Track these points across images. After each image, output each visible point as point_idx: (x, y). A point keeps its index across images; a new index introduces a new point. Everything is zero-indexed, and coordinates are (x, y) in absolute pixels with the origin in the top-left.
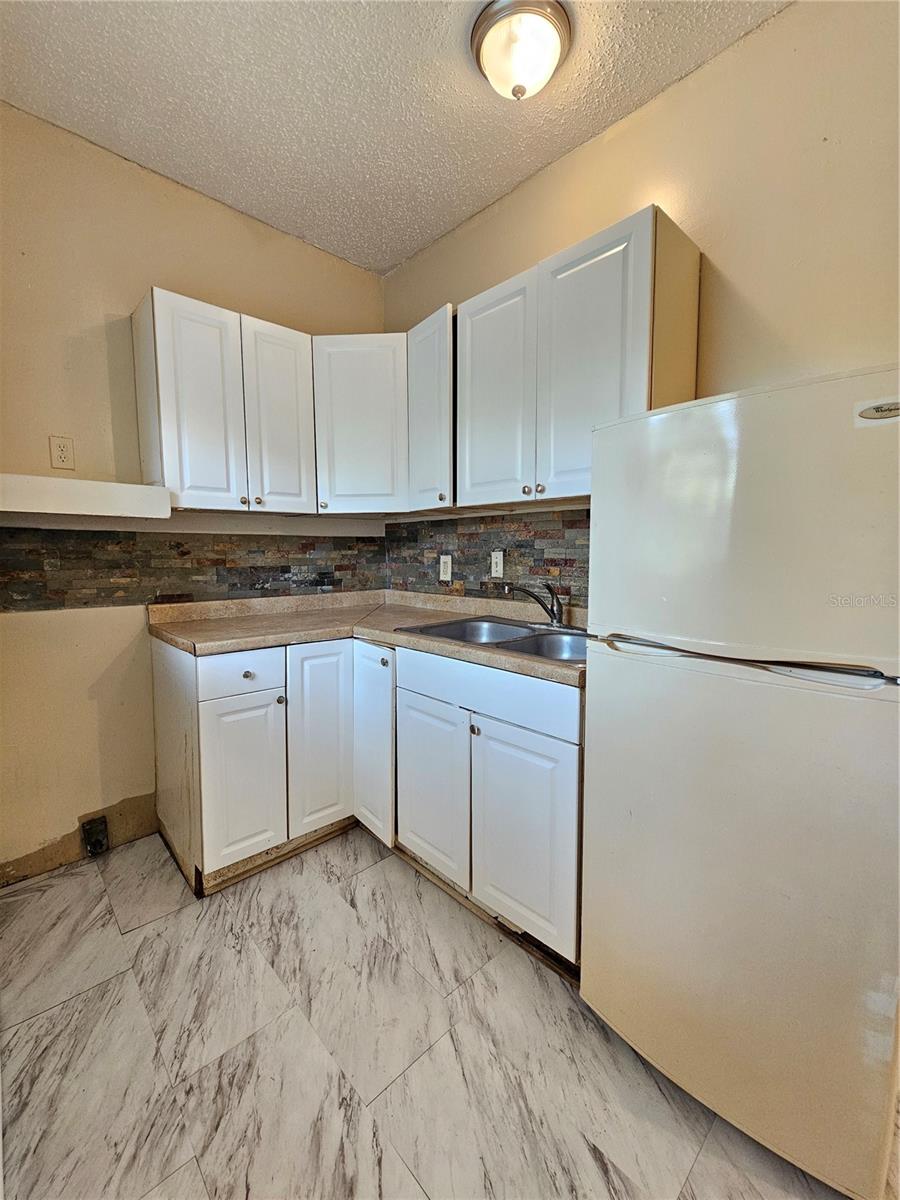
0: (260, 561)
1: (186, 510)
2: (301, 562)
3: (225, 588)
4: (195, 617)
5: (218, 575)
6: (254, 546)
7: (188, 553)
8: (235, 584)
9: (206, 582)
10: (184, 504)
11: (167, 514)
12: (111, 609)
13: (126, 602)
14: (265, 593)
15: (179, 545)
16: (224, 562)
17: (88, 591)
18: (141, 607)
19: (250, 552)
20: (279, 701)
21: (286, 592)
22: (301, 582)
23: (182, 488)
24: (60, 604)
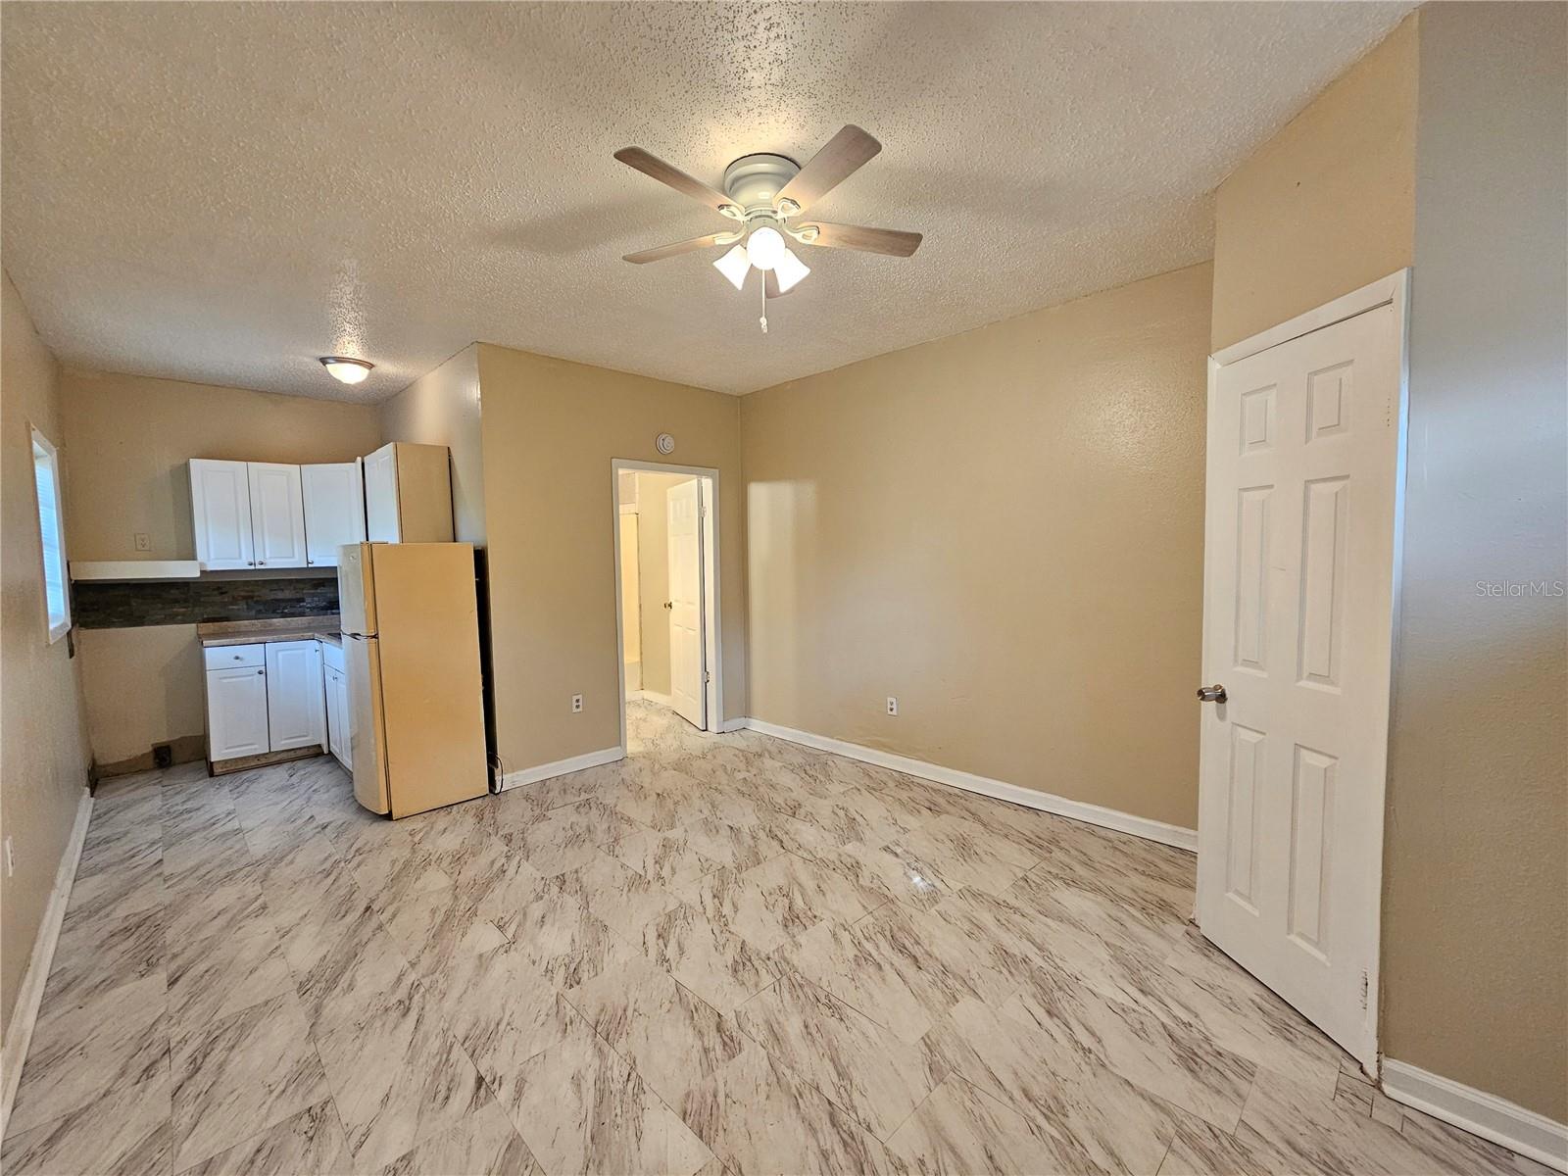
0: (280, 595)
1: (212, 571)
2: (313, 595)
3: (253, 613)
4: (230, 630)
5: (247, 604)
6: (275, 587)
7: (226, 593)
8: (260, 610)
9: (239, 609)
10: (210, 568)
11: (198, 575)
12: (175, 626)
13: (184, 622)
14: (284, 616)
15: (219, 588)
16: (252, 597)
17: (158, 617)
18: (194, 625)
19: (271, 590)
20: (260, 673)
21: (302, 615)
22: (314, 608)
23: (209, 560)
24: (142, 624)
